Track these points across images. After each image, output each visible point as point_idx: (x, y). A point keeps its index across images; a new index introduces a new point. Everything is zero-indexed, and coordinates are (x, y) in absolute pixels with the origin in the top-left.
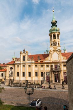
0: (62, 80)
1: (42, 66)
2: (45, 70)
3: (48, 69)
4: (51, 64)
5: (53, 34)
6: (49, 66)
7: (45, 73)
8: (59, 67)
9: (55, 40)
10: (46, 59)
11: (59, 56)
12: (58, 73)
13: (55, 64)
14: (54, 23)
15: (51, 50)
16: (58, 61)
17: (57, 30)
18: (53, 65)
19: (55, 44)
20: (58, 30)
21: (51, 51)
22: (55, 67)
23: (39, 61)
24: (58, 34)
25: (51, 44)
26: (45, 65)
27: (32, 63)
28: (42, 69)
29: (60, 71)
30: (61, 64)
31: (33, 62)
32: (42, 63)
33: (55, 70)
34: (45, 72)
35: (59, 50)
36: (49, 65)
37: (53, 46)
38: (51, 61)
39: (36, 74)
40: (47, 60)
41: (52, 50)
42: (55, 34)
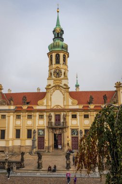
0: (68, 144)
1: (30, 117)
2: (37, 125)
3: (43, 123)
4: (48, 114)
5: (54, 55)
6: (45, 117)
7: (35, 132)
8: (65, 119)
9: (58, 65)
10: (39, 102)
11: (64, 98)
12: (60, 131)
13: (57, 113)
14: (58, 34)
15: (50, 85)
16: (63, 107)
17: (62, 47)
18: (53, 114)
19: (58, 73)
20: (64, 46)
21: (50, 87)
22: (56, 120)
23: (25, 107)
24: (64, 55)
25: (51, 74)
26: (37, 114)
27: (9, 111)
28: (29, 122)
29: (65, 128)
30: (67, 113)
31: (12, 107)
32: (31, 111)
33: (56, 125)
34: (36, 130)
35: (65, 87)
36: (45, 114)
37: (54, 77)
38: (49, 108)
39: (18, 134)
40: (42, 105)
41: (52, 85)
42: (59, 55)
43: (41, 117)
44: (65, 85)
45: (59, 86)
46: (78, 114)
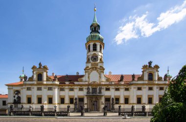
1: (71, 90)
5: (92, 44)
7: (76, 99)
9: (95, 52)
14: (95, 28)
15: (88, 67)
16: (99, 83)
17: (99, 39)
23: (67, 83)
24: (100, 45)
30: (102, 87)
33: (93, 93)
36: (84, 87)
37: (91, 62)
38: (87, 83)
40: (82, 81)
41: (90, 67)
42: (96, 45)
43: (81, 90)
44: (101, 67)
45: (96, 68)
46: (111, 87)
